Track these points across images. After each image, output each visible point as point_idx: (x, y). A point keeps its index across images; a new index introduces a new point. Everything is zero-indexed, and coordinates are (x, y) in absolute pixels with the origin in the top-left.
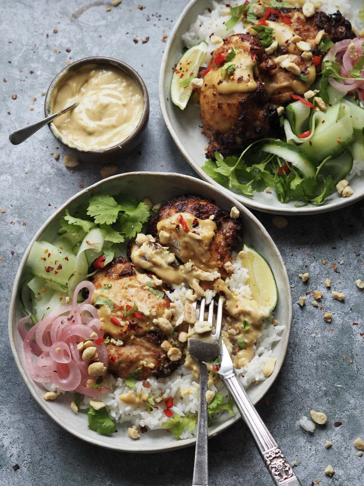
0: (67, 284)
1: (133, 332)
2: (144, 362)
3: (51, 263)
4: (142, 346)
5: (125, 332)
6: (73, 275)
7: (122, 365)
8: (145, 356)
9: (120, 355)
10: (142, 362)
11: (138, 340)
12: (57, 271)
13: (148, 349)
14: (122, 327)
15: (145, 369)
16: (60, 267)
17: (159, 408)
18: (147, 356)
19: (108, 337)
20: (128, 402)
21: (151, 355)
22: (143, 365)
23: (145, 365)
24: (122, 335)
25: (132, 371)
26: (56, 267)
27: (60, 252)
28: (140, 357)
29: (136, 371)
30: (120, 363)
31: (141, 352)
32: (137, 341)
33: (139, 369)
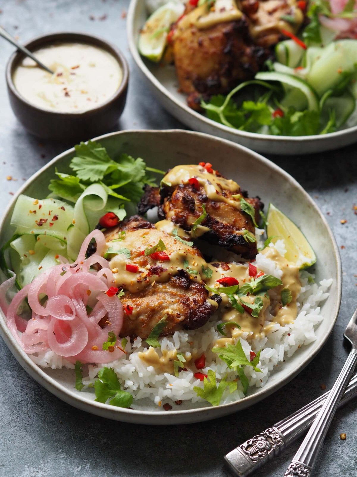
0: (65, 238)
1: (155, 277)
2: (170, 311)
3: (44, 214)
4: (166, 292)
5: (145, 278)
6: (72, 226)
7: (142, 317)
8: (170, 303)
9: (138, 305)
10: (166, 311)
11: (161, 286)
12: (52, 222)
13: (173, 295)
14: (140, 272)
15: (170, 318)
16: (56, 218)
17: (189, 370)
18: (173, 303)
19: (122, 290)
20: (150, 361)
21: (178, 301)
22: (168, 314)
23: (170, 313)
24: (141, 282)
25: (154, 323)
26: (50, 219)
27: (54, 202)
28: (165, 304)
29: (160, 322)
30: (139, 314)
31: (165, 299)
32: (159, 288)
33: (163, 318)
